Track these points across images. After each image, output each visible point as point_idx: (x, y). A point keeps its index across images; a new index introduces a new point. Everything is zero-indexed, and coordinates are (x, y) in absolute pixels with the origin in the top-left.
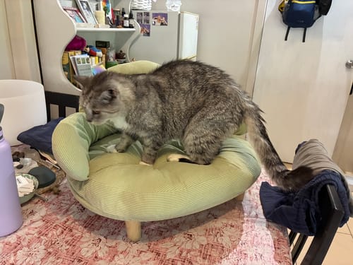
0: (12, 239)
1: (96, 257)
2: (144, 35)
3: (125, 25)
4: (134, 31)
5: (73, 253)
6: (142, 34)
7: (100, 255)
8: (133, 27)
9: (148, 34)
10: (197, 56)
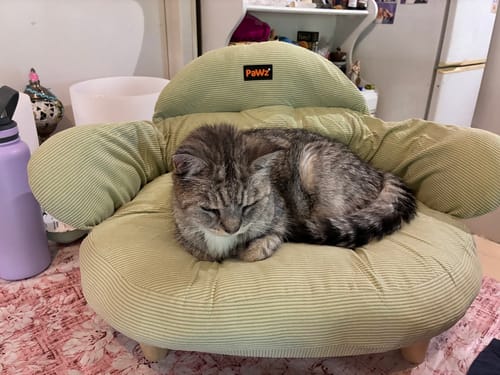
0: (13, 288)
1: (76, 362)
2: (383, 22)
3: (350, 5)
4: (365, 16)
5: (56, 341)
6: (381, 20)
7: (83, 361)
8: (364, 9)
9: (391, 20)
10: (486, 63)
